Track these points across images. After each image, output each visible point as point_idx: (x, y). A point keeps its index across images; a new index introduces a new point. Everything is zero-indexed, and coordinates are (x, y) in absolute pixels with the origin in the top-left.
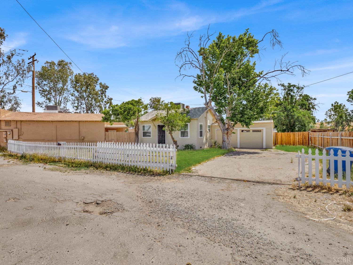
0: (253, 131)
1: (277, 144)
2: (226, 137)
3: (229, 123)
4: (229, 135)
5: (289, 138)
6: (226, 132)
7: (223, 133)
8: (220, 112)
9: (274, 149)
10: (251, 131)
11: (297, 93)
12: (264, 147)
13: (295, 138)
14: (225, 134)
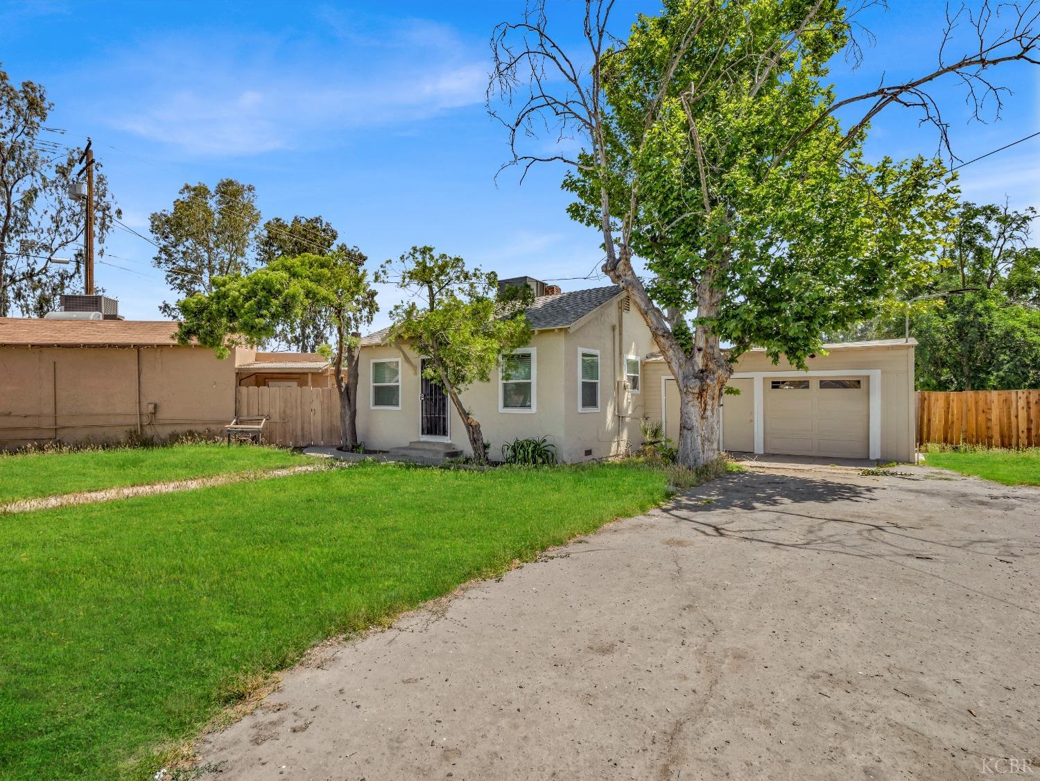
0: (825, 384)
1: (928, 441)
2: (694, 411)
3: (712, 347)
4: (710, 402)
5: (982, 418)
6: (695, 385)
7: (684, 392)
8: (673, 299)
9: (924, 464)
10: (814, 385)
11: (1001, 241)
12: (875, 453)
13: (1013, 413)
14: (690, 397)
